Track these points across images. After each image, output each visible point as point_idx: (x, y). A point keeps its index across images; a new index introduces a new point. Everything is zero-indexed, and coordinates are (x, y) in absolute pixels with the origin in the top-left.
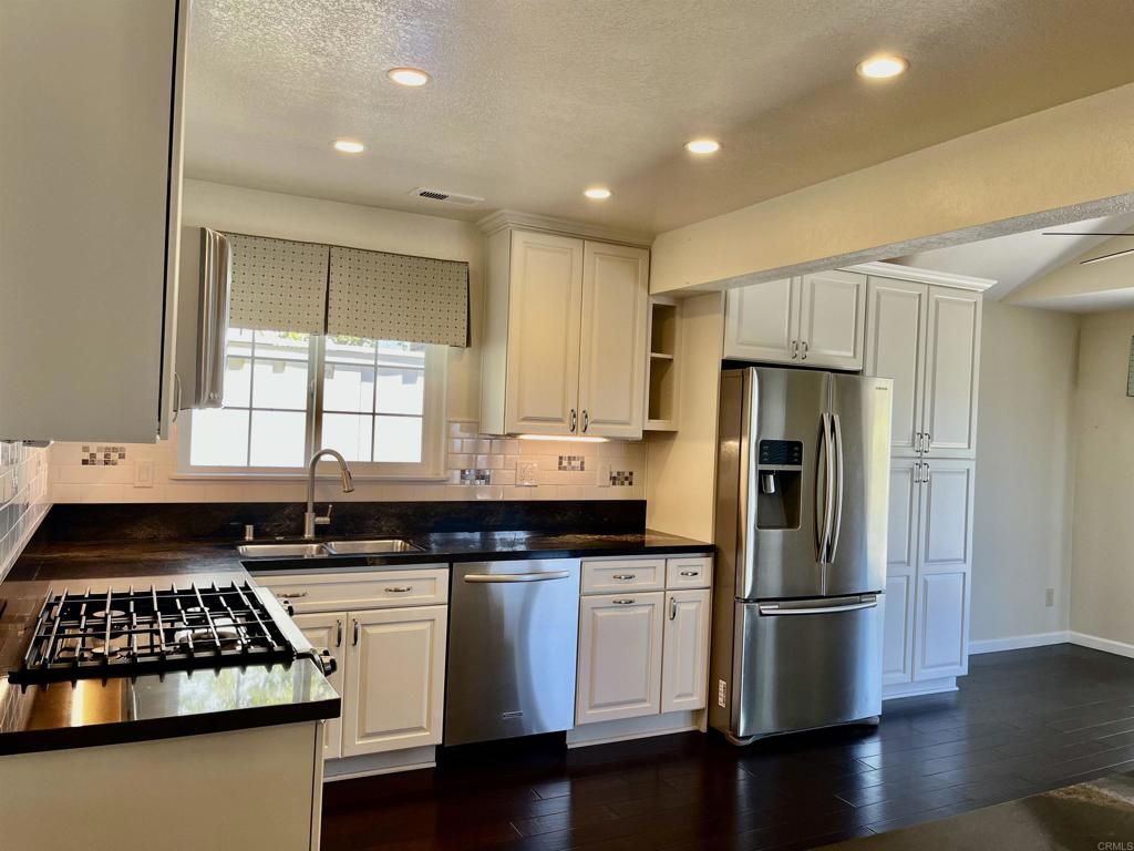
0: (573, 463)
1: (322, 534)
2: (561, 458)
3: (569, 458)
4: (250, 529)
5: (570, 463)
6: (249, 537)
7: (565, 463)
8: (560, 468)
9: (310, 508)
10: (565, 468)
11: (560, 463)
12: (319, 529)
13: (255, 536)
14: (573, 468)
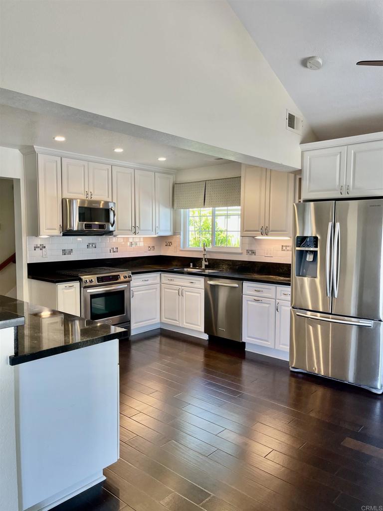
0: (288, 248)
1: (207, 267)
2: (282, 246)
3: (286, 246)
4: (191, 264)
5: (286, 248)
6: (191, 267)
7: (284, 248)
8: (282, 250)
9: (204, 259)
10: (284, 250)
11: (282, 248)
12: (206, 266)
13: (193, 266)
14: (288, 250)
